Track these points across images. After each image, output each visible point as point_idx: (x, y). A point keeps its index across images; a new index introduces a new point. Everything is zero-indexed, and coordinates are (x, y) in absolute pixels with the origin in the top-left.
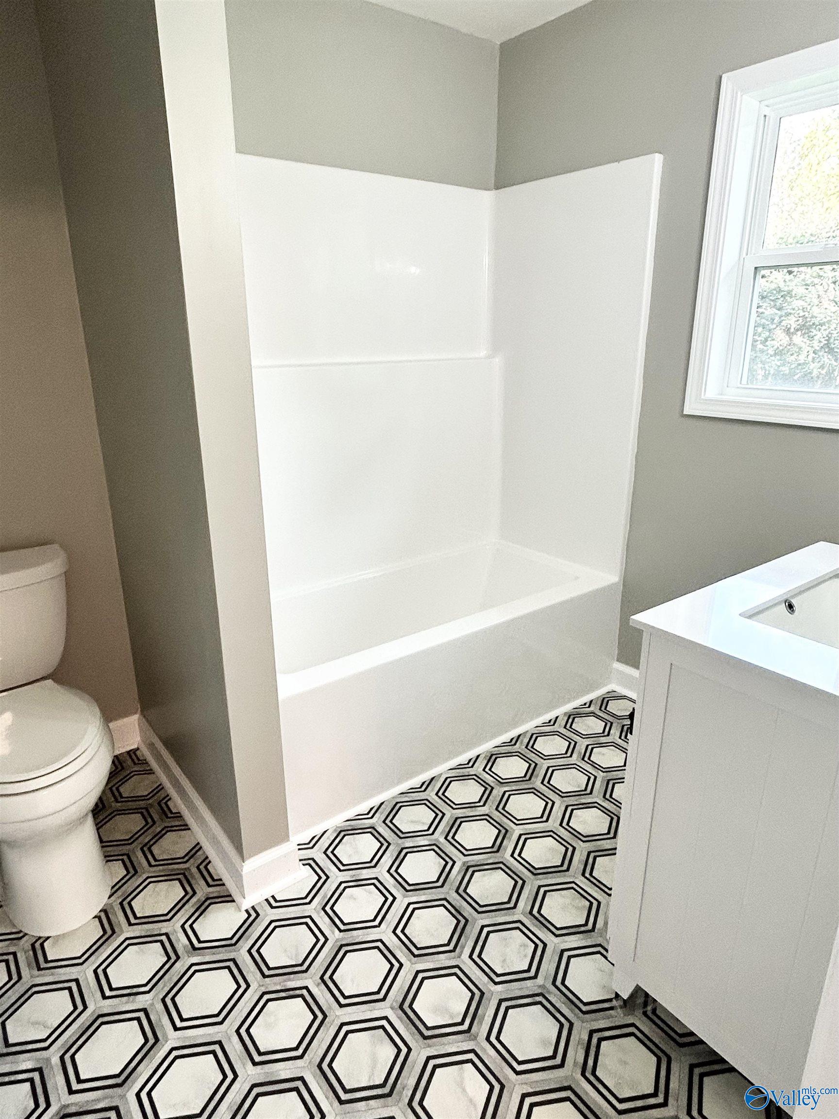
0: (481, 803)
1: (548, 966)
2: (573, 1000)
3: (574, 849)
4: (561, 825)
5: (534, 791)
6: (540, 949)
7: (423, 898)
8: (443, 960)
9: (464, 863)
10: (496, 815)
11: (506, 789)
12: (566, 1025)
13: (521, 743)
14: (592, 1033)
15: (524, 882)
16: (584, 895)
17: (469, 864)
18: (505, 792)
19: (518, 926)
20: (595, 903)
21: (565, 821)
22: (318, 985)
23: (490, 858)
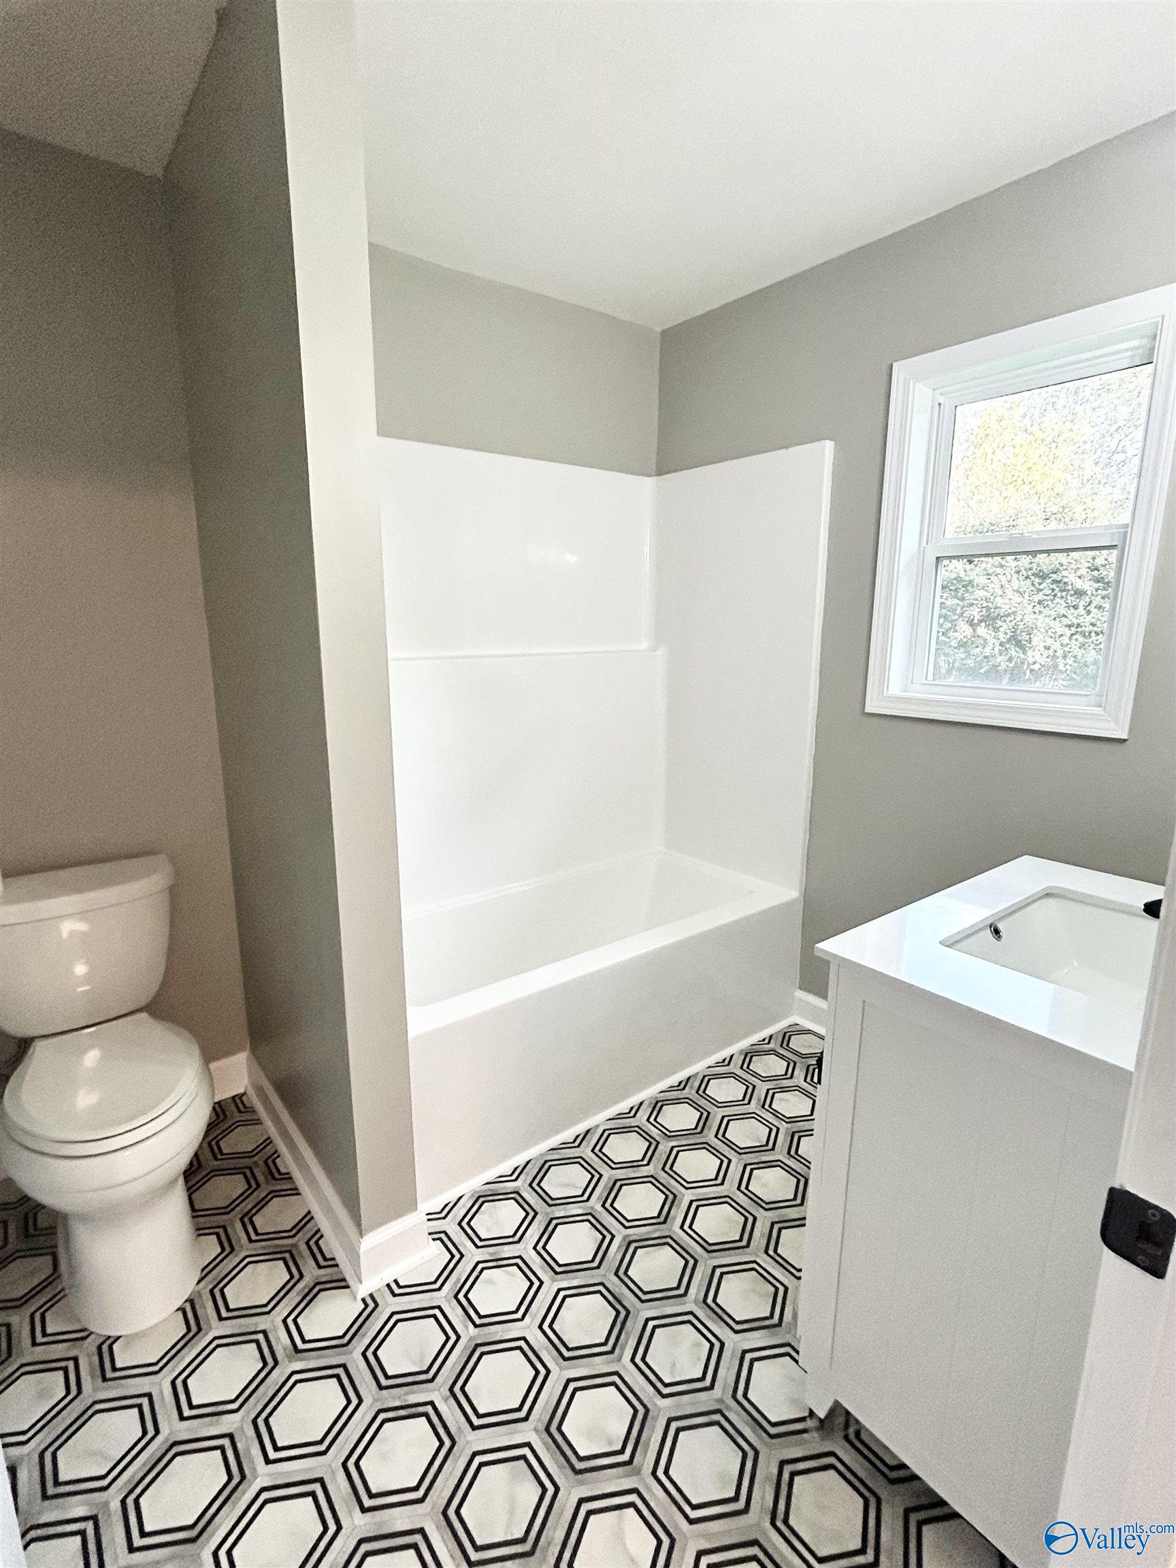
0: (645, 1162)
1: (727, 1373)
2: (757, 1419)
3: (755, 1219)
4: (739, 1188)
5: (707, 1147)
6: (716, 1349)
7: (575, 1283)
8: (600, 1365)
9: (625, 1237)
10: (663, 1177)
11: (674, 1144)
12: (751, 1454)
13: (691, 1087)
14: (782, 1464)
15: (696, 1262)
16: (766, 1277)
17: (631, 1238)
18: (672, 1148)
19: (689, 1319)
20: (781, 1289)
21: (744, 1184)
22: (446, 1400)
23: (655, 1231)
